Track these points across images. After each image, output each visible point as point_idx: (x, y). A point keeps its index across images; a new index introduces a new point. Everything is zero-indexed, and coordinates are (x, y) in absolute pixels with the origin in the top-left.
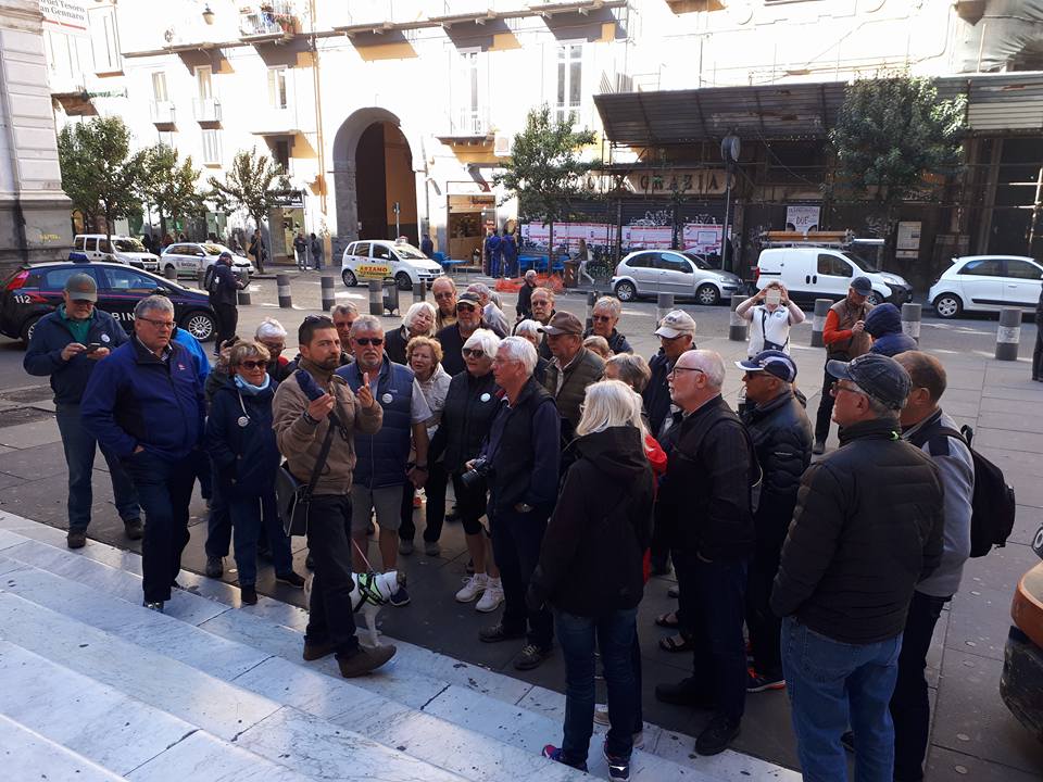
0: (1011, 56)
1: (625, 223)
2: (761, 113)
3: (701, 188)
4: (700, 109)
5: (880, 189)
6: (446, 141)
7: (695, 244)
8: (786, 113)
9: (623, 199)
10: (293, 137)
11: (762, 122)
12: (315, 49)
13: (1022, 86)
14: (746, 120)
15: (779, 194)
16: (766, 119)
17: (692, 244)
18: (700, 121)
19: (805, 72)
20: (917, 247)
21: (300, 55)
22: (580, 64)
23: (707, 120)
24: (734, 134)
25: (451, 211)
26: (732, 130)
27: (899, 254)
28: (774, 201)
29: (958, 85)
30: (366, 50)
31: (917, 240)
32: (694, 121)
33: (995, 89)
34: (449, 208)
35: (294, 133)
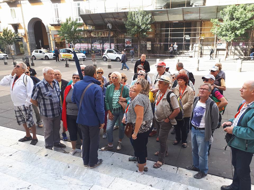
0: (164, 5)
1: (92, 43)
2: (115, 18)
3: (107, 35)
4: (102, 17)
5: (137, 35)
6: (52, 25)
7: (107, 48)
8: (119, 18)
9: (91, 38)
10: (18, 25)
11: (115, 20)
12: (21, 4)
13: (162, 12)
14: (112, 20)
15: (123, 36)
16: (116, 19)
17: (106, 48)
18: (103, 20)
19: (125, 9)
20: (151, 47)
21: (17, 5)
22: (80, 7)
23: (104, 20)
24: (109, 23)
25: (56, 41)
26: (109, 22)
27: (147, 49)
28: (122, 38)
29: (150, 12)
30: (32, 4)
31: (151, 46)
32: (102, 20)
33: (157, 13)
34: (55, 41)
35: (18, 24)
